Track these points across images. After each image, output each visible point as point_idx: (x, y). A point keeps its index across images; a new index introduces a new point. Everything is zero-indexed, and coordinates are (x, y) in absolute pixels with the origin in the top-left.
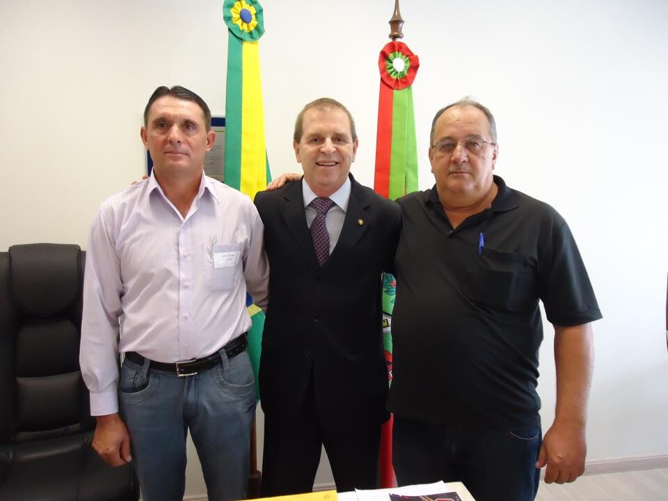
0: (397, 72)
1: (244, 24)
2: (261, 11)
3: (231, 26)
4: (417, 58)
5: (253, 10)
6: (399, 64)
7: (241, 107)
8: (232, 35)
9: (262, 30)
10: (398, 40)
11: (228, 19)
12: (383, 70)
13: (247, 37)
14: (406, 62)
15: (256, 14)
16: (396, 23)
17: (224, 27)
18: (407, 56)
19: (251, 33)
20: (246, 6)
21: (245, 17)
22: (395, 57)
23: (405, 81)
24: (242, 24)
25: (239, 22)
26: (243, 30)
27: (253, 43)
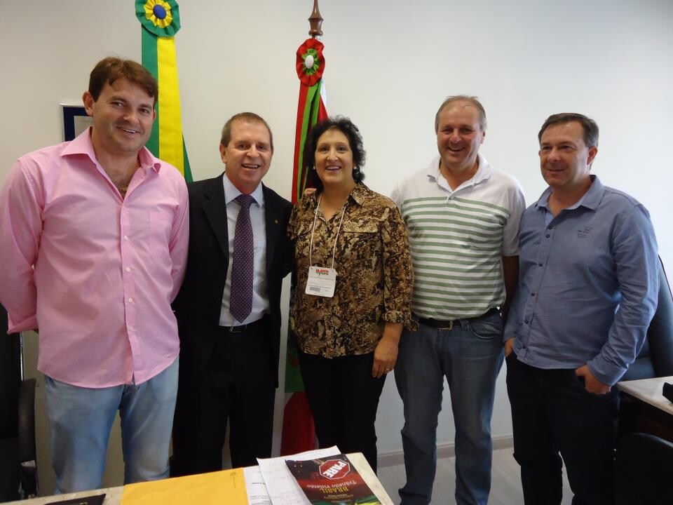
1: (158, 20)
2: (177, 7)
3: (145, 22)
5: (167, 6)
8: (145, 31)
9: (178, 26)
10: (318, 38)
11: (141, 15)
13: (162, 33)
15: (171, 10)
16: (315, 20)
17: (138, 24)
19: (165, 29)
20: (160, 2)
21: (159, 13)
24: (156, 20)
25: (153, 18)
26: (157, 26)
27: (168, 38)
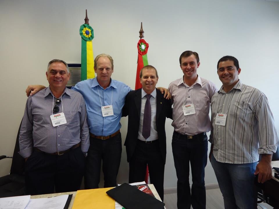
0: (143, 50)
2: (93, 30)
3: (83, 36)
4: (148, 44)
5: (90, 30)
6: (143, 47)
7: (86, 63)
8: (83, 39)
9: (93, 36)
10: (142, 38)
11: (81, 34)
12: (139, 50)
13: (88, 40)
14: (145, 46)
15: (91, 32)
16: (141, 32)
17: (80, 37)
18: (145, 44)
19: (89, 38)
20: (87, 29)
21: (87, 33)
22: (142, 44)
23: (145, 52)
24: (86, 35)
25: (85, 35)
26: (87, 37)
27: (90, 41)
